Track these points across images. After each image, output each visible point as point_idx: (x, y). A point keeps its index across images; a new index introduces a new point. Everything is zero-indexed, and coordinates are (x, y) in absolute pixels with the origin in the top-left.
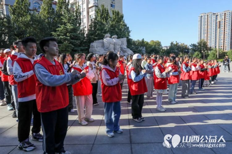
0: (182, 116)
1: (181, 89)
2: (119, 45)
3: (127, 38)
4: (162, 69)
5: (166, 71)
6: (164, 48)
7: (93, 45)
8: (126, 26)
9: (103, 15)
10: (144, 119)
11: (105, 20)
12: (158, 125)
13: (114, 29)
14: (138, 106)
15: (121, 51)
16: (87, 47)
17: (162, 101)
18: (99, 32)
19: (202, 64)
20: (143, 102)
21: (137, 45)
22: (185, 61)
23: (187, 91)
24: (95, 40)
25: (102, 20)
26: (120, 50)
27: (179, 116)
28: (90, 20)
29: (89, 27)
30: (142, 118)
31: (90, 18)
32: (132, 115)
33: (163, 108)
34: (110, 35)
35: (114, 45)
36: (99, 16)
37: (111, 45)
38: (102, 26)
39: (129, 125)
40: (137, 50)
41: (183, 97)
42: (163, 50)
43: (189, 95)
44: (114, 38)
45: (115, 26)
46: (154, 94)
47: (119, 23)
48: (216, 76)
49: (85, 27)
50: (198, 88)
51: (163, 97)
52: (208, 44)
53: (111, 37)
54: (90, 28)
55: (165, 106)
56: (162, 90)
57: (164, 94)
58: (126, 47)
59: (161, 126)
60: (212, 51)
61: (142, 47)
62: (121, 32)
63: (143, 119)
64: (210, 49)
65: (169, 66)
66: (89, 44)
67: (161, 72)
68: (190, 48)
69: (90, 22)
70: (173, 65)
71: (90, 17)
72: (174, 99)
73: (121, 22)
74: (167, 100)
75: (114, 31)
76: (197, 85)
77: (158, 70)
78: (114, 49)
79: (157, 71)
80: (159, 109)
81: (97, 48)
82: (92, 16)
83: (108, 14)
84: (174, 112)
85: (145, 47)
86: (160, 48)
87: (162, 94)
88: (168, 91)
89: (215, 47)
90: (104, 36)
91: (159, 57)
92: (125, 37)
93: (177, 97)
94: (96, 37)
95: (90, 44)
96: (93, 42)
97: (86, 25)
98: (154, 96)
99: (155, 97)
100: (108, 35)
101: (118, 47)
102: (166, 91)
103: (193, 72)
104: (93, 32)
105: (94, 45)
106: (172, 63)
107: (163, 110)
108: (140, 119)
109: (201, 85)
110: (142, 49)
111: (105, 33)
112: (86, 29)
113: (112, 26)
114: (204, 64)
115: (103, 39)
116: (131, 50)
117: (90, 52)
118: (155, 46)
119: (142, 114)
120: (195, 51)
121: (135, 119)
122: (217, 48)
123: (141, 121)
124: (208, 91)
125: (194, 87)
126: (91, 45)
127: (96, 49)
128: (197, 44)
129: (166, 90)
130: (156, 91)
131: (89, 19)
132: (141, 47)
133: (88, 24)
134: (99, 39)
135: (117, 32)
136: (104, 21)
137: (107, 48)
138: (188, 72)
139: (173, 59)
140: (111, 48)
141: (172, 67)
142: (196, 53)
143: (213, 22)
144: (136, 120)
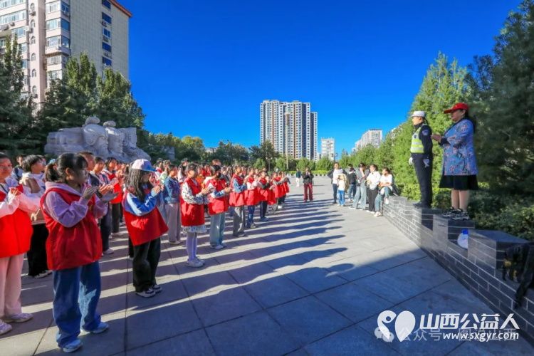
0: (231, 271)
1: (232, 221)
2: (119, 141)
3: (138, 128)
4: (195, 188)
5: (204, 191)
6: (208, 151)
7: (56, 137)
8: (136, 106)
9: (82, 76)
10: (161, 289)
11: (89, 86)
12: (188, 296)
13: (110, 109)
14: (148, 263)
15: (125, 154)
16: (38, 142)
17: (198, 246)
18: (72, 111)
19: (264, 179)
20: (159, 254)
21: (158, 144)
22: (236, 174)
23: (241, 225)
24: (62, 126)
25: (82, 87)
26: (122, 151)
27: (228, 272)
28: (49, 82)
29: (46, 96)
30: (156, 286)
31: (48, 77)
32: (134, 285)
33: (199, 260)
34: (99, 121)
35: (109, 140)
36: (74, 77)
37: (100, 139)
38: (81, 99)
39: (127, 307)
40: (157, 153)
41: (235, 235)
42: (206, 154)
43: (245, 231)
44: (107, 126)
45: (112, 102)
46: (183, 236)
47: (121, 97)
48: (285, 196)
49: (36, 96)
50: (259, 218)
51: (199, 239)
52: (275, 147)
53: (101, 124)
54: (48, 98)
55: (203, 257)
56: (195, 227)
57: (200, 234)
58: (134, 146)
59: (193, 298)
60: (280, 158)
61: (168, 148)
62: (124, 116)
63: (157, 289)
64: (278, 155)
65: (209, 181)
66: (43, 135)
67: (194, 194)
68: (249, 152)
69: (49, 87)
70: (215, 181)
71: (48, 74)
72: (221, 240)
73: (125, 95)
74: (208, 244)
75: (108, 112)
76: (257, 212)
77: (188, 189)
78: (108, 149)
79: (187, 192)
80: (192, 263)
81: (65, 143)
82: (54, 74)
83: (94, 76)
84: (219, 263)
85: (173, 149)
86: (200, 151)
87: (196, 234)
88: (208, 226)
89: (284, 152)
90: (85, 120)
91: (189, 166)
92: (133, 126)
93: (225, 235)
94: (65, 120)
95: (48, 135)
96: (56, 131)
97: (38, 92)
98: (182, 239)
99: (185, 241)
100: (95, 119)
101: (117, 144)
102: (203, 228)
103: (249, 191)
104: (55, 109)
105: (58, 139)
106: (214, 177)
107: (200, 264)
108: (151, 290)
109: (263, 212)
110: (167, 151)
111: (89, 113)
112: (37, 101)
113: (105, 101)
114: (267, 179)
115: (80, 126)
116: (145, 151)
117: (45, 151)
118: (192, 147)
119: (156, 278)
120: (256, 157)
121: (141, 291)
122: (287, 154)
123: (154, 293)
124: (274, 221)
125: (252, 216)
126: (48, 137)
127: (63, 146)
128: (260, 147)
129: (203, 226)
130: (185, 230)
131: (46, 79)
132: (165, 148)
133: (42, 90)
134: (71, 126)
135: (116, 115)
136: (85, 87)
137: (92, 146)
138: (243, 193)
139: (216, 170)
140: (101, 146)
141: (214, 183)
142: (258, 160)
143: (280, 115)
144: (143, 294)
